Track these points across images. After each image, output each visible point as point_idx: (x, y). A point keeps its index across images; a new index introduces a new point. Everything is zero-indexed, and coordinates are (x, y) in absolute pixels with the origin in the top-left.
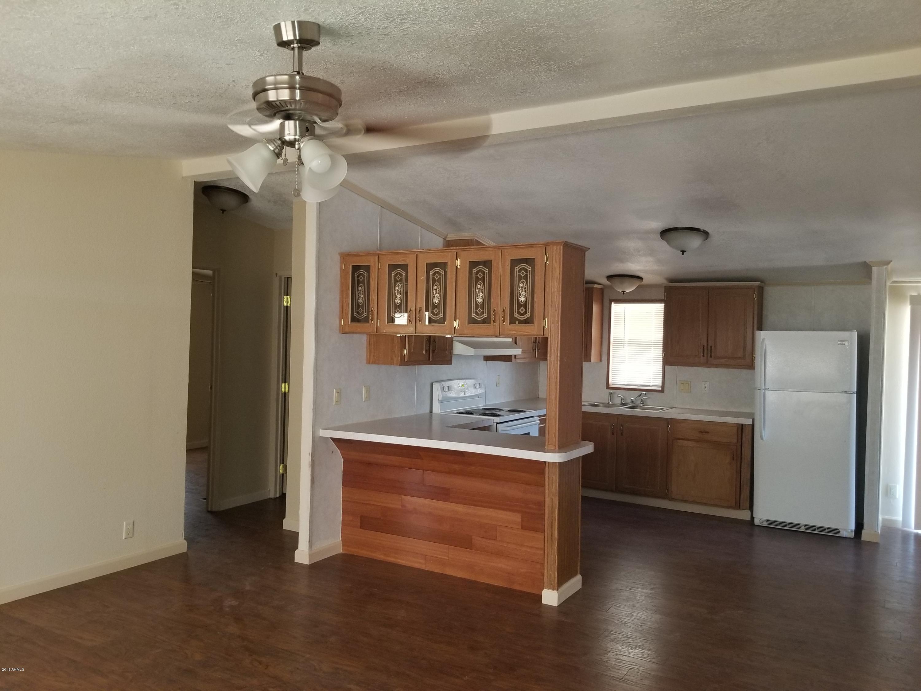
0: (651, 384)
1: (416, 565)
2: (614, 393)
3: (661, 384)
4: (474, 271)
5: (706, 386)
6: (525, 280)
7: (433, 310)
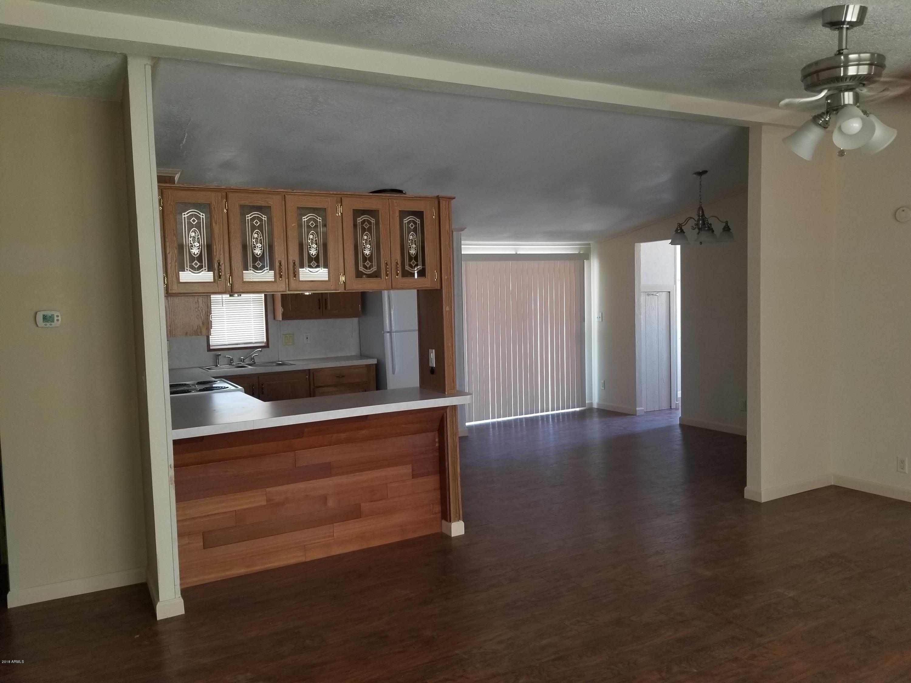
0: (254, 341)
1: (293, 561)
2: (218, 355)
3: (265, 340)
4: (359, 220)
5: (308, 337)
6: (414, 233)
7: (311, 263)
